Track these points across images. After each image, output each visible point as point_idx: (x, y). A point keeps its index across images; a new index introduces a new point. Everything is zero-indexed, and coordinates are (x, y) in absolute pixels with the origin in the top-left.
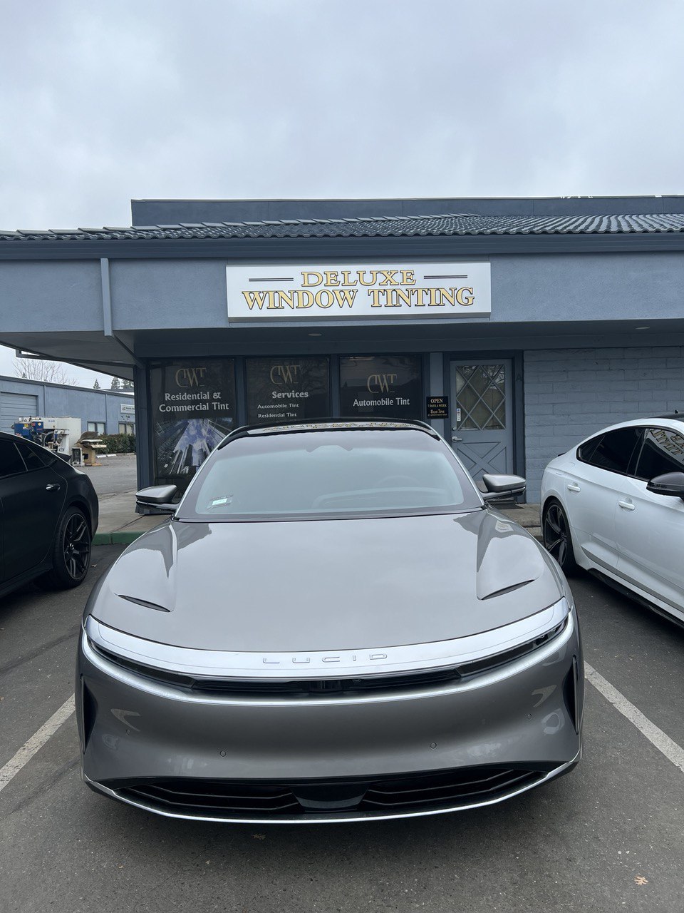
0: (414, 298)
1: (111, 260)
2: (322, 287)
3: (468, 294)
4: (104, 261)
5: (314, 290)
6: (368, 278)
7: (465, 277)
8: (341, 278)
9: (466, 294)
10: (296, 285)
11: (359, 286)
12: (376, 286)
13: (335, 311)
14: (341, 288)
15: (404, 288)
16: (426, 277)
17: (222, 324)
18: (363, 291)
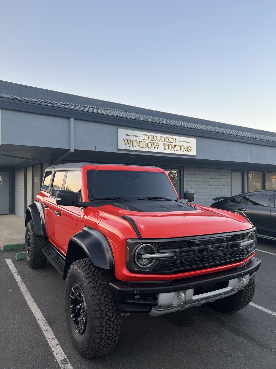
0: (176, 148)
1: (74, 119)
2: (149, 141)
3: (190, 149)
4: (72, 119)
5: (147, 142)
6: (163, 139)
7: (190, 142)
8: (155, 138)
9: (190, 148)
10: (141, 139)
11: (160, 142)
12: (165, 143)
13: (153, 150)
14: (155, 142)
15: (173, 144)
16: (179, 141)
17: (115, 151)
18: (161, 143)
